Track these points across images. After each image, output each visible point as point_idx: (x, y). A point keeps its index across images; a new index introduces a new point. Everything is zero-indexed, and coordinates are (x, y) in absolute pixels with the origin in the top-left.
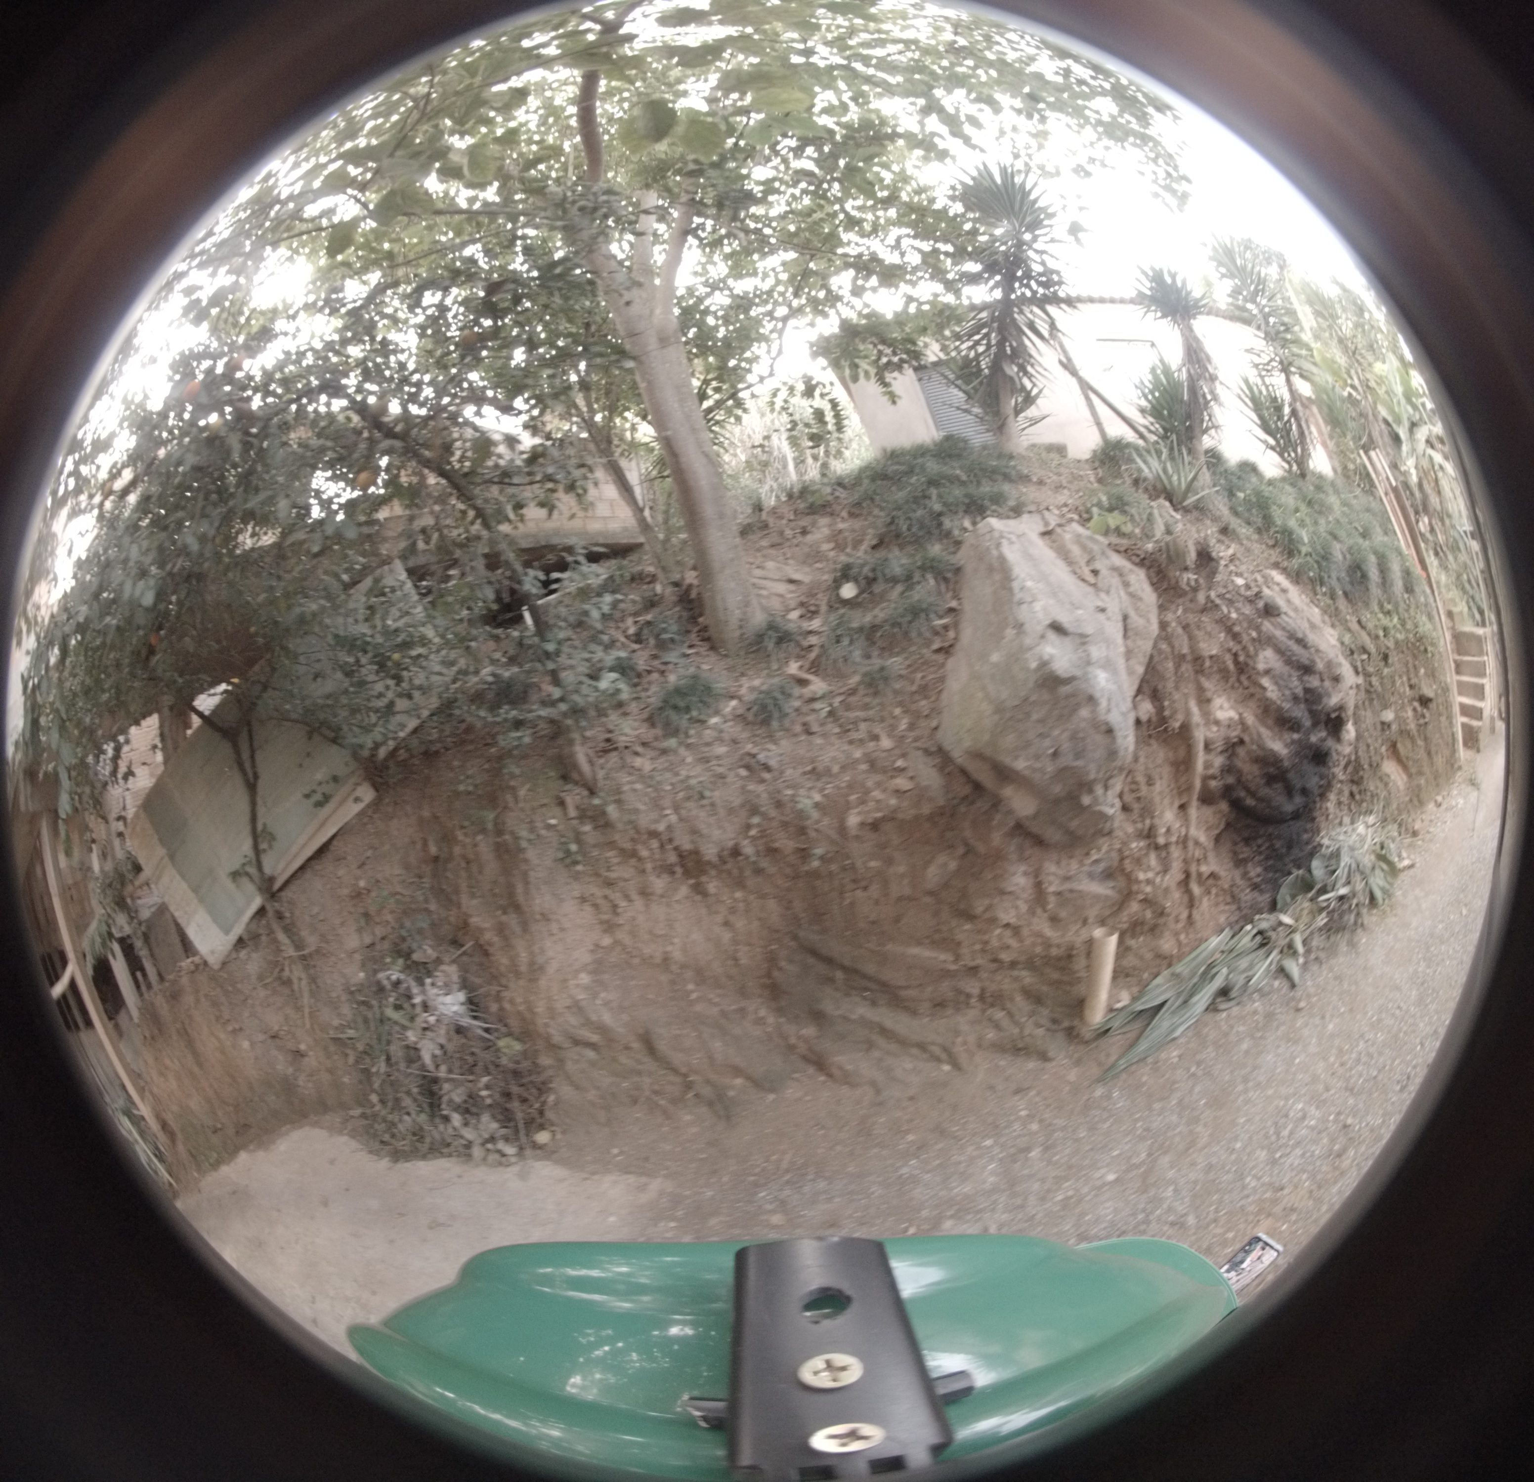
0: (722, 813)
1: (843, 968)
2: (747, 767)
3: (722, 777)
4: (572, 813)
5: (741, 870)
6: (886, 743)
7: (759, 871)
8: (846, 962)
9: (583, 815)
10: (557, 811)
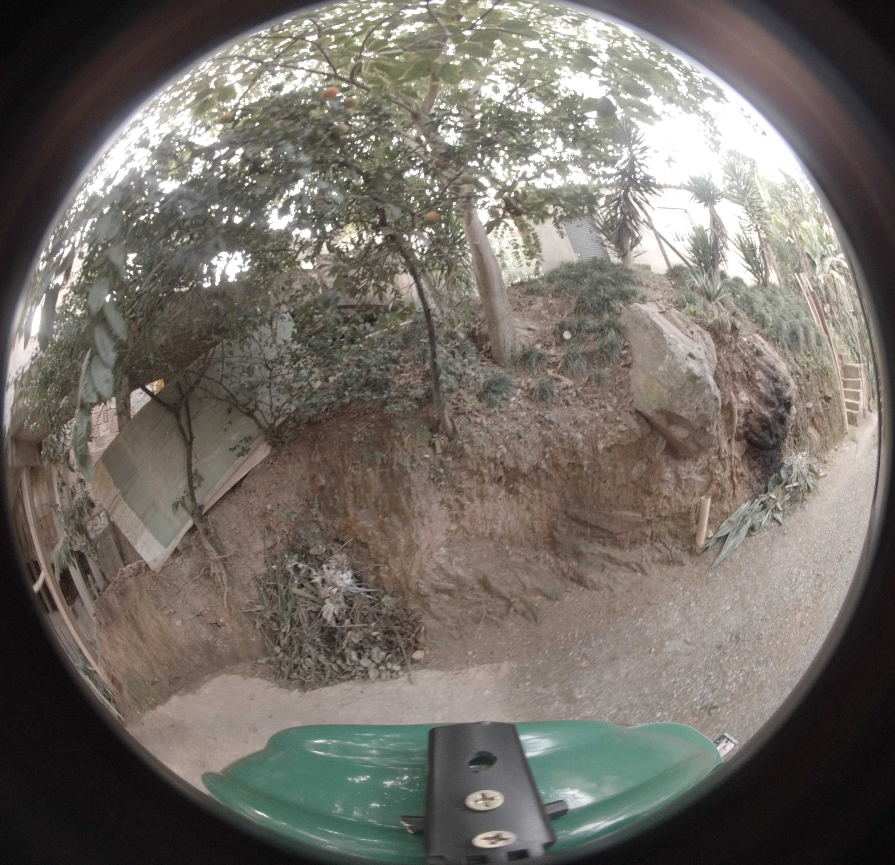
0: (530, 446)
1: (591, 526)
2: (540, 422)
3: (529, 427)
4: (439, 450)
5: (539, 478)
6: (610, 409)
7: (548, 477)
8: (593, 523)
9: (445, 452)
10: (430, 450)
